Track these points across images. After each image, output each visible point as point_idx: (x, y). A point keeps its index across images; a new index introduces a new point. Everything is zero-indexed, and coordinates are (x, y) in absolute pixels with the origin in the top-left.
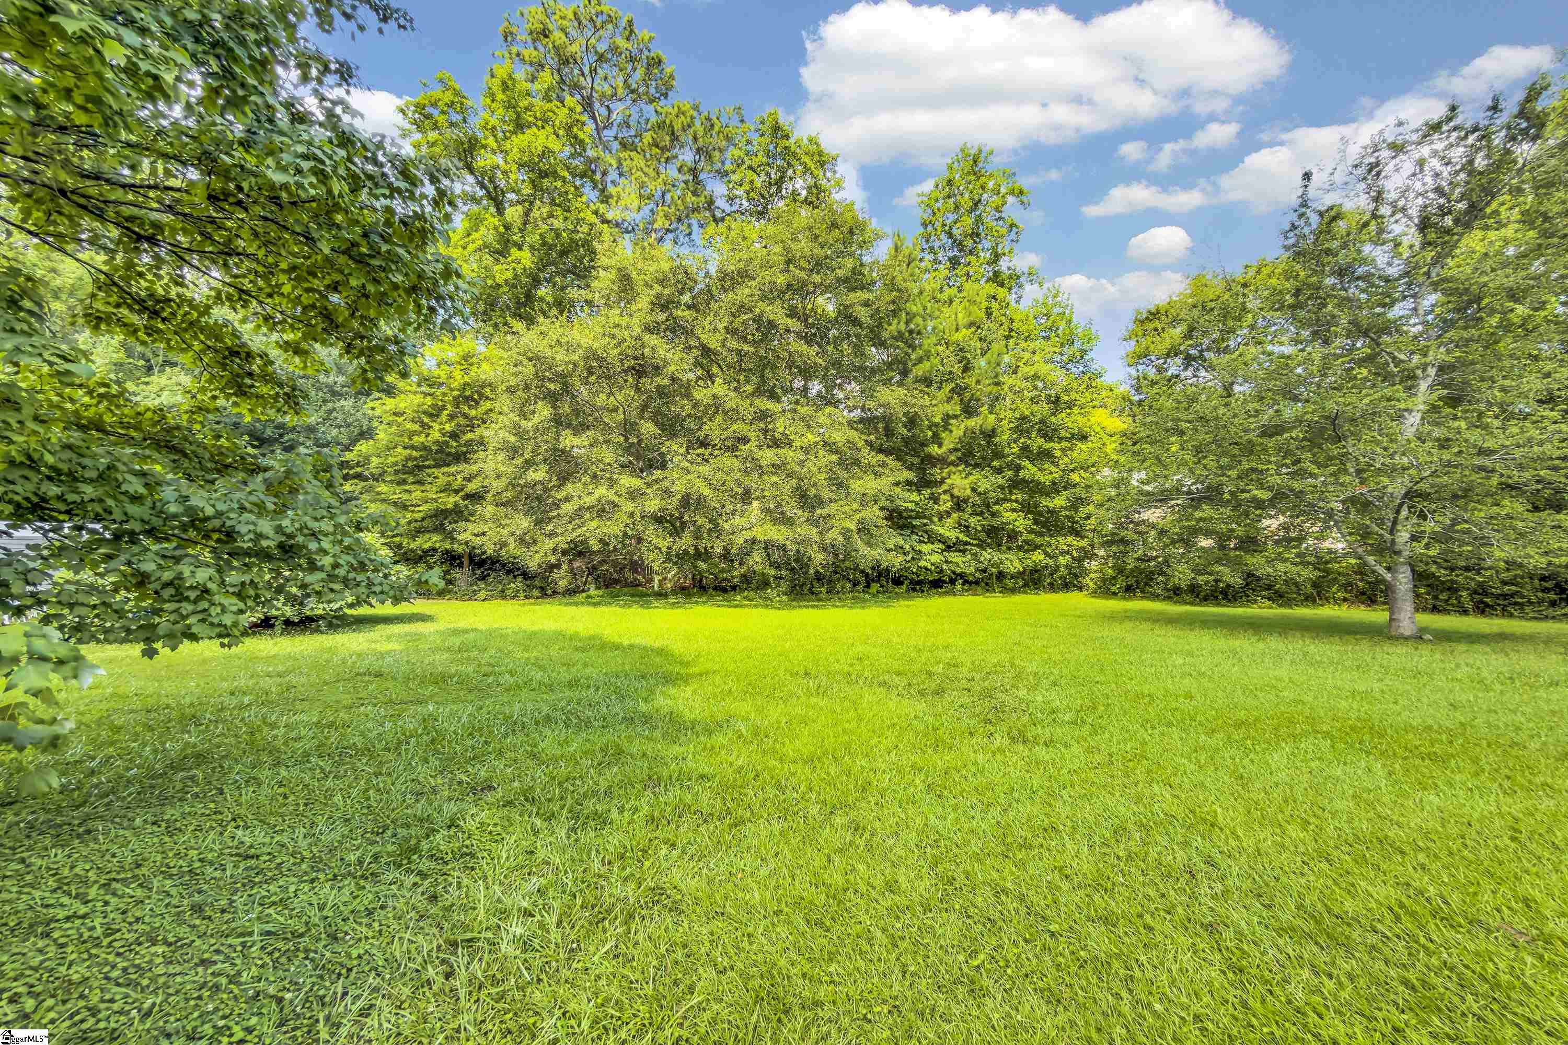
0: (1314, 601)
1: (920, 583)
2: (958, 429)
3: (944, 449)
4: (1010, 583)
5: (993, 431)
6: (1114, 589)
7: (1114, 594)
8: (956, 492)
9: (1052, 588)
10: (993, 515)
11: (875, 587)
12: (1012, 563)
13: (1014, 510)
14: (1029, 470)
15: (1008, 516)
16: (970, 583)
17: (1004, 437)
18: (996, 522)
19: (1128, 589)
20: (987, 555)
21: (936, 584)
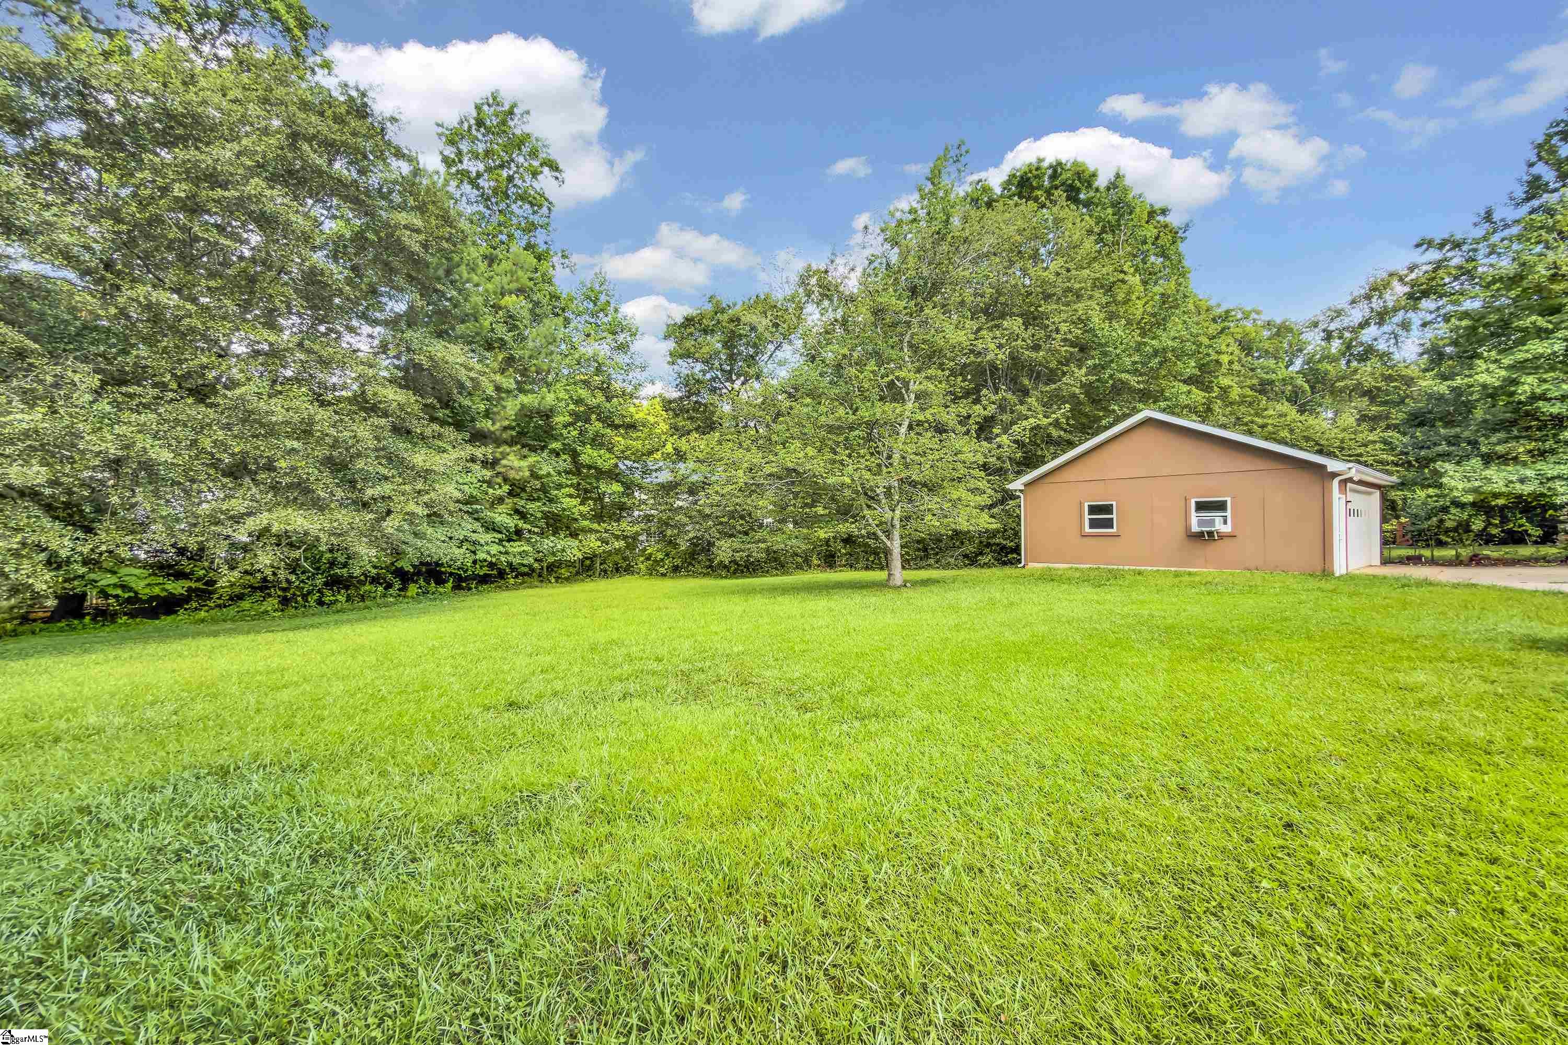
0: (802, 569)
1: (466, 579)
2: (512, 407)
3: (498, 425)
4: (565, 572)
5: (551, 410)
6: (662, 570)
7: (663, 575)
8: (512, 474)
9: (605, 573)
10: (551, 501)
11: (413, 589)
12: (572, 549)
13: (571, 496)
14: (588, 455)
15: (568, 502)
16: (523, 574)
17: (560, 419)
18: (555, 508)
19: (676, 569)
20: (548, 543)
21: (484, 580)
